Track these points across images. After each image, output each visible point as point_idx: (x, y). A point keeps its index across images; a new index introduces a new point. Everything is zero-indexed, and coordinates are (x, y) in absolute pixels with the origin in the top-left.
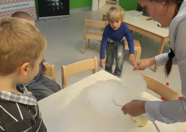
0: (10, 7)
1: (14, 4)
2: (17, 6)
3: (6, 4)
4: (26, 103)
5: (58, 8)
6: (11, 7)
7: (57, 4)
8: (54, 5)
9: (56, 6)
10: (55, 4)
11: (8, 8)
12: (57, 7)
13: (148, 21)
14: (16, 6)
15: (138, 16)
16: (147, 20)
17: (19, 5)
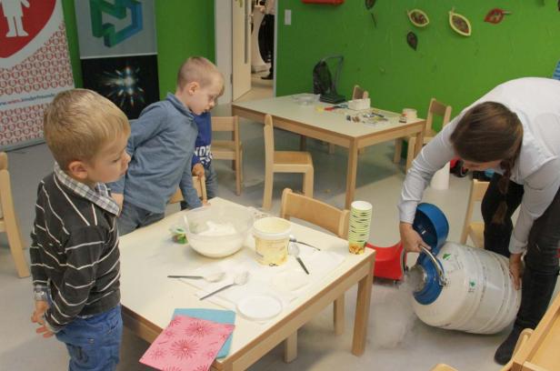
0: (14, 102)
1: (25, 95)
2: (32, 99)
3: (14, 92)
4: (104, 207)
5: (132, 101)
6: (18, 101)
7: (131, 91)
8: (122, 95)
9: (128, 98)
10: (126, 93)
11: (10, 103)
12: (130, 100)
13: (329, 112)
14: (29, 99)
15: (310, 102)
16: (327, 109)
17: (38, 97)
